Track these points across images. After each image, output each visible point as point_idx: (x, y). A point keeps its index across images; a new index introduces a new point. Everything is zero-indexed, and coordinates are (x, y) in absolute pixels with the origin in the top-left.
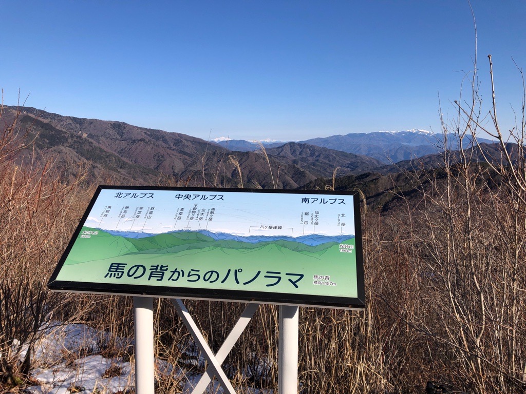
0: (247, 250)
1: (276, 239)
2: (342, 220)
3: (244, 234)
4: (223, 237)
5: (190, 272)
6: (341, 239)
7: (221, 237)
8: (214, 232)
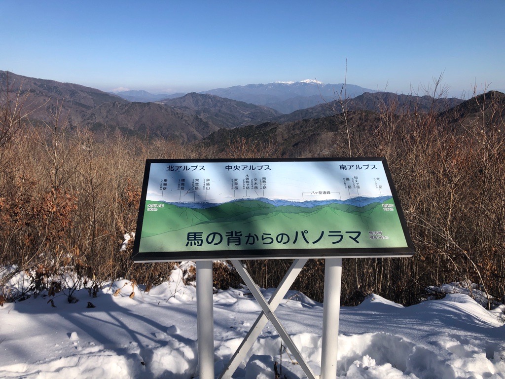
0: (306, 214)
1: (329, 203)
2: (379, 183)
3: (299, 200)
4: (282, 204)
5: (263, 236)
6: (382, 199)
7: (279, 204)
8: (272, 200)
